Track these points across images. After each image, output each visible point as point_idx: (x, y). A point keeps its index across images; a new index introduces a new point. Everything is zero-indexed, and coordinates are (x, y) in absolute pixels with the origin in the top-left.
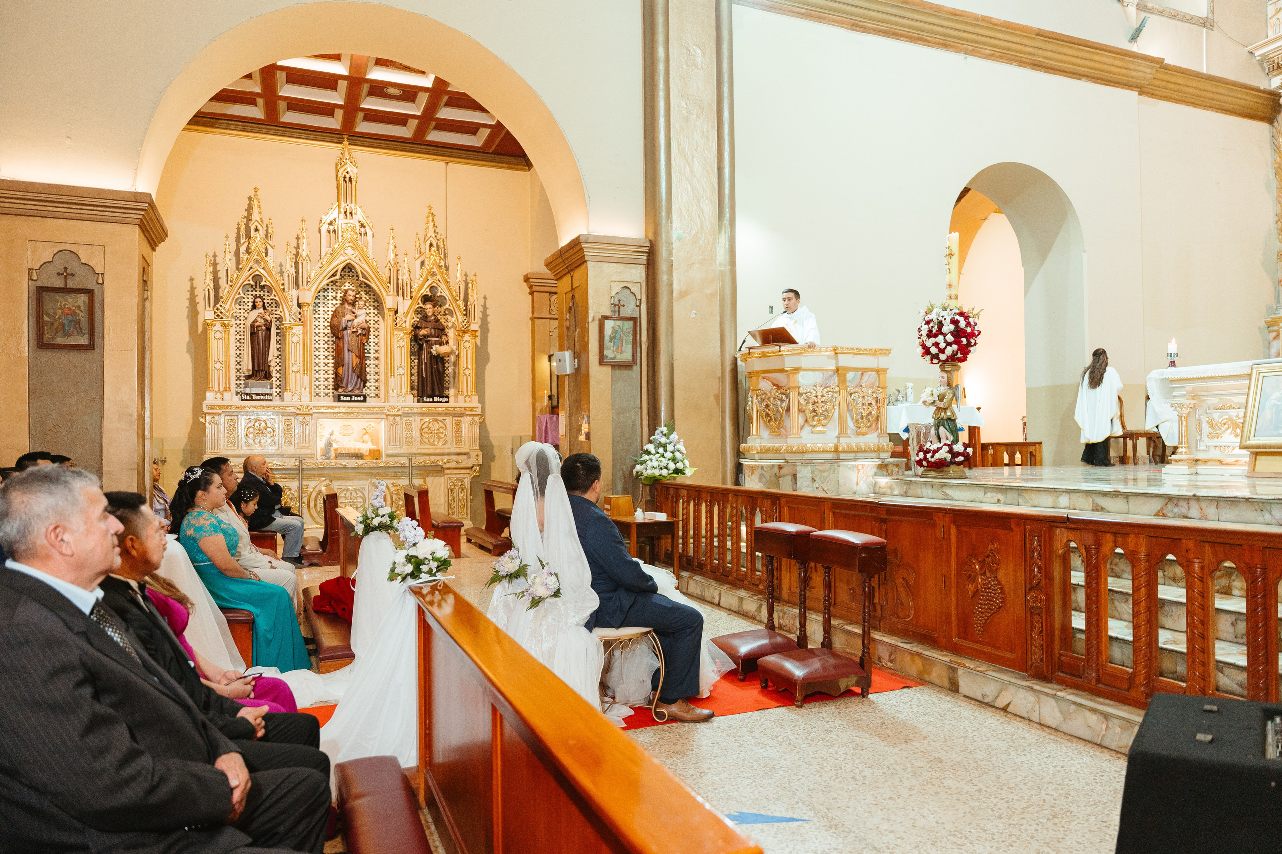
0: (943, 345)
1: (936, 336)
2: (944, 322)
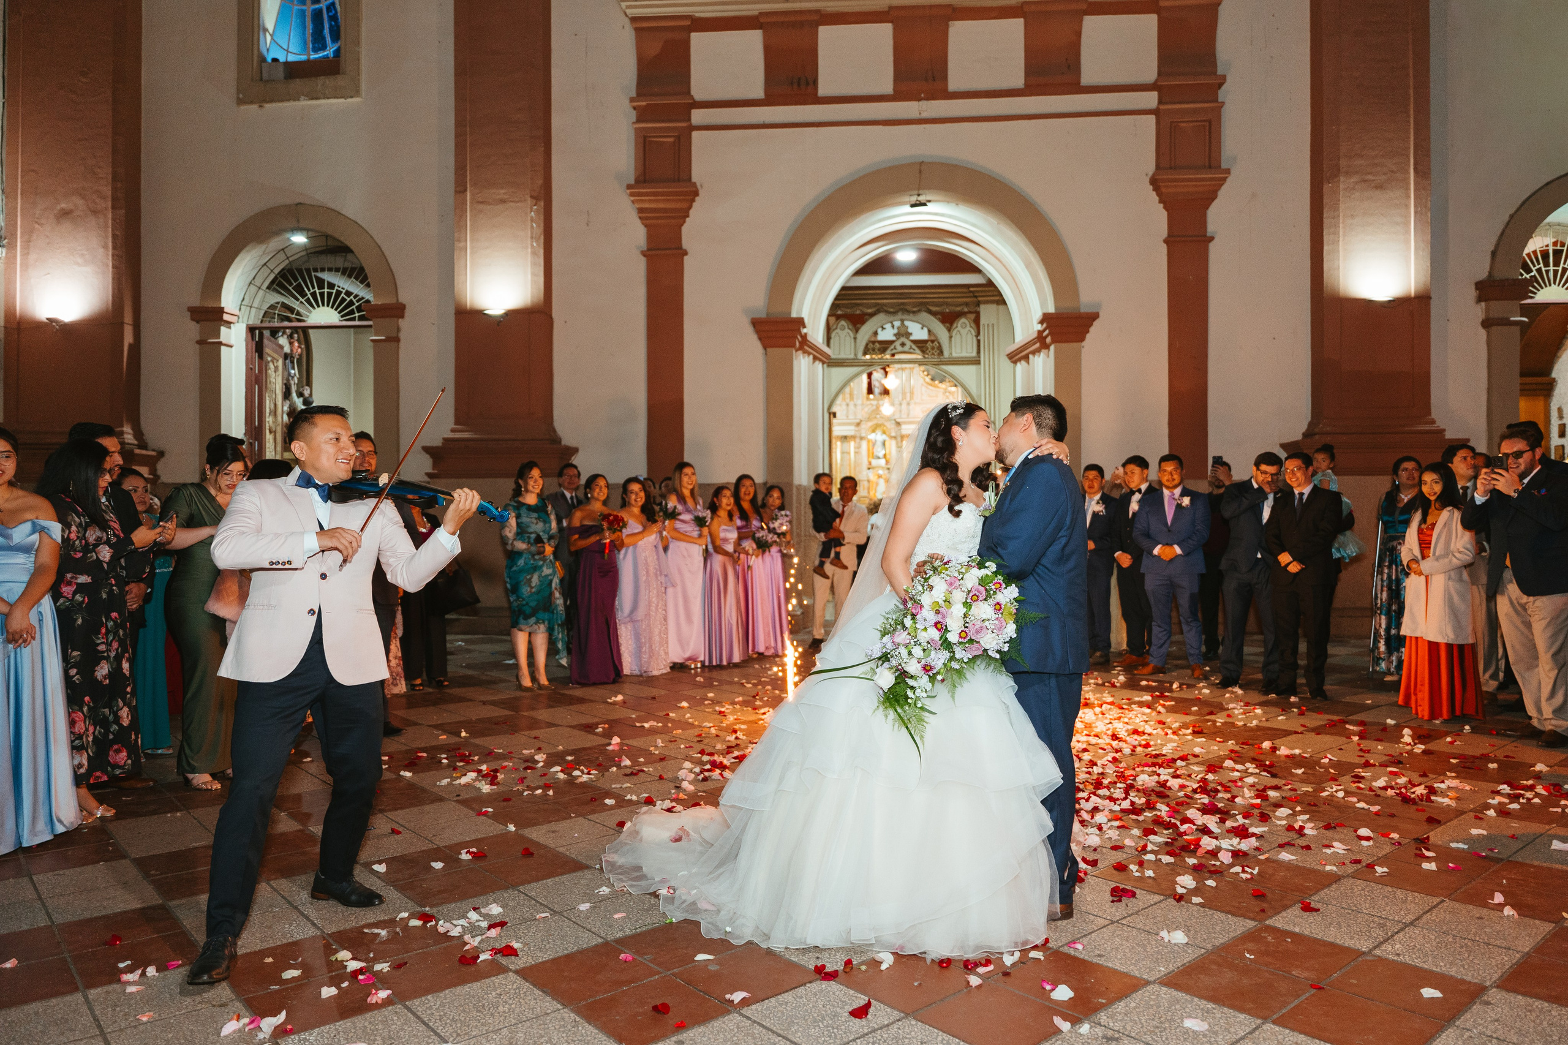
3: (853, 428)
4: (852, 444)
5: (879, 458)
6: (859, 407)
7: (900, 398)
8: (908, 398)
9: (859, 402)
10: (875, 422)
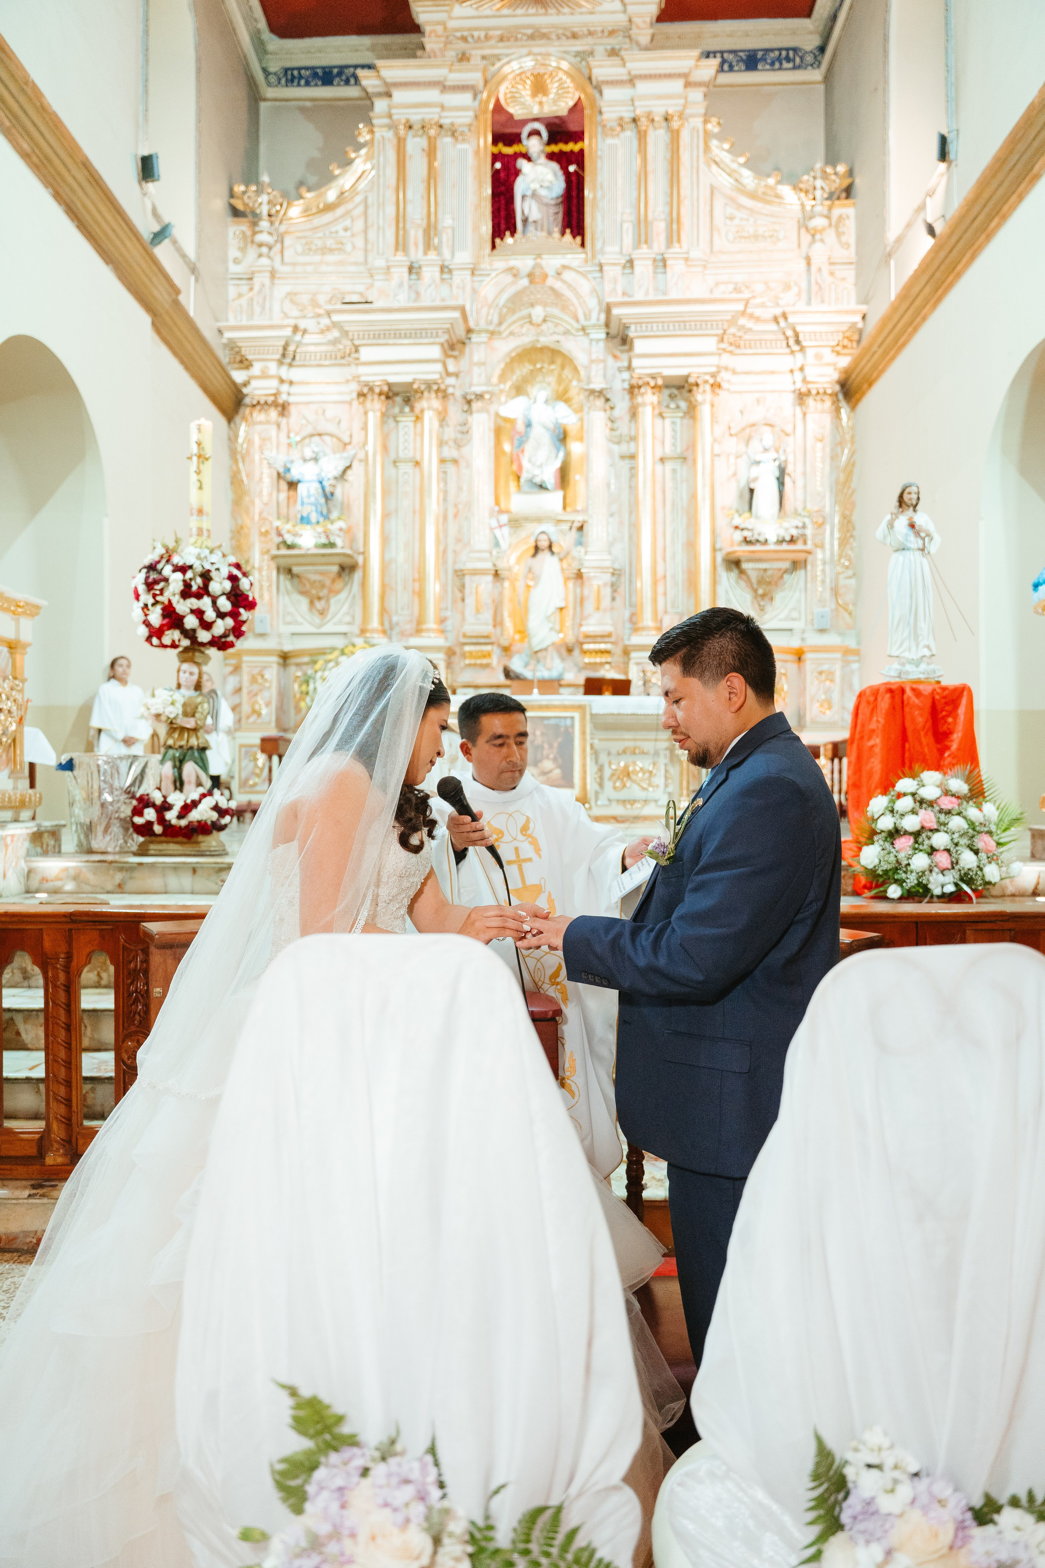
0: (210, 615)
1: (199, 597)
2: (213, 574)
3: (435, 352)
4: (430, 418)
5: (542, 487)
6: (460, 277)
7: (628, 240)
8: (659, 243)
9: (464, 257)
10: (526, 338)
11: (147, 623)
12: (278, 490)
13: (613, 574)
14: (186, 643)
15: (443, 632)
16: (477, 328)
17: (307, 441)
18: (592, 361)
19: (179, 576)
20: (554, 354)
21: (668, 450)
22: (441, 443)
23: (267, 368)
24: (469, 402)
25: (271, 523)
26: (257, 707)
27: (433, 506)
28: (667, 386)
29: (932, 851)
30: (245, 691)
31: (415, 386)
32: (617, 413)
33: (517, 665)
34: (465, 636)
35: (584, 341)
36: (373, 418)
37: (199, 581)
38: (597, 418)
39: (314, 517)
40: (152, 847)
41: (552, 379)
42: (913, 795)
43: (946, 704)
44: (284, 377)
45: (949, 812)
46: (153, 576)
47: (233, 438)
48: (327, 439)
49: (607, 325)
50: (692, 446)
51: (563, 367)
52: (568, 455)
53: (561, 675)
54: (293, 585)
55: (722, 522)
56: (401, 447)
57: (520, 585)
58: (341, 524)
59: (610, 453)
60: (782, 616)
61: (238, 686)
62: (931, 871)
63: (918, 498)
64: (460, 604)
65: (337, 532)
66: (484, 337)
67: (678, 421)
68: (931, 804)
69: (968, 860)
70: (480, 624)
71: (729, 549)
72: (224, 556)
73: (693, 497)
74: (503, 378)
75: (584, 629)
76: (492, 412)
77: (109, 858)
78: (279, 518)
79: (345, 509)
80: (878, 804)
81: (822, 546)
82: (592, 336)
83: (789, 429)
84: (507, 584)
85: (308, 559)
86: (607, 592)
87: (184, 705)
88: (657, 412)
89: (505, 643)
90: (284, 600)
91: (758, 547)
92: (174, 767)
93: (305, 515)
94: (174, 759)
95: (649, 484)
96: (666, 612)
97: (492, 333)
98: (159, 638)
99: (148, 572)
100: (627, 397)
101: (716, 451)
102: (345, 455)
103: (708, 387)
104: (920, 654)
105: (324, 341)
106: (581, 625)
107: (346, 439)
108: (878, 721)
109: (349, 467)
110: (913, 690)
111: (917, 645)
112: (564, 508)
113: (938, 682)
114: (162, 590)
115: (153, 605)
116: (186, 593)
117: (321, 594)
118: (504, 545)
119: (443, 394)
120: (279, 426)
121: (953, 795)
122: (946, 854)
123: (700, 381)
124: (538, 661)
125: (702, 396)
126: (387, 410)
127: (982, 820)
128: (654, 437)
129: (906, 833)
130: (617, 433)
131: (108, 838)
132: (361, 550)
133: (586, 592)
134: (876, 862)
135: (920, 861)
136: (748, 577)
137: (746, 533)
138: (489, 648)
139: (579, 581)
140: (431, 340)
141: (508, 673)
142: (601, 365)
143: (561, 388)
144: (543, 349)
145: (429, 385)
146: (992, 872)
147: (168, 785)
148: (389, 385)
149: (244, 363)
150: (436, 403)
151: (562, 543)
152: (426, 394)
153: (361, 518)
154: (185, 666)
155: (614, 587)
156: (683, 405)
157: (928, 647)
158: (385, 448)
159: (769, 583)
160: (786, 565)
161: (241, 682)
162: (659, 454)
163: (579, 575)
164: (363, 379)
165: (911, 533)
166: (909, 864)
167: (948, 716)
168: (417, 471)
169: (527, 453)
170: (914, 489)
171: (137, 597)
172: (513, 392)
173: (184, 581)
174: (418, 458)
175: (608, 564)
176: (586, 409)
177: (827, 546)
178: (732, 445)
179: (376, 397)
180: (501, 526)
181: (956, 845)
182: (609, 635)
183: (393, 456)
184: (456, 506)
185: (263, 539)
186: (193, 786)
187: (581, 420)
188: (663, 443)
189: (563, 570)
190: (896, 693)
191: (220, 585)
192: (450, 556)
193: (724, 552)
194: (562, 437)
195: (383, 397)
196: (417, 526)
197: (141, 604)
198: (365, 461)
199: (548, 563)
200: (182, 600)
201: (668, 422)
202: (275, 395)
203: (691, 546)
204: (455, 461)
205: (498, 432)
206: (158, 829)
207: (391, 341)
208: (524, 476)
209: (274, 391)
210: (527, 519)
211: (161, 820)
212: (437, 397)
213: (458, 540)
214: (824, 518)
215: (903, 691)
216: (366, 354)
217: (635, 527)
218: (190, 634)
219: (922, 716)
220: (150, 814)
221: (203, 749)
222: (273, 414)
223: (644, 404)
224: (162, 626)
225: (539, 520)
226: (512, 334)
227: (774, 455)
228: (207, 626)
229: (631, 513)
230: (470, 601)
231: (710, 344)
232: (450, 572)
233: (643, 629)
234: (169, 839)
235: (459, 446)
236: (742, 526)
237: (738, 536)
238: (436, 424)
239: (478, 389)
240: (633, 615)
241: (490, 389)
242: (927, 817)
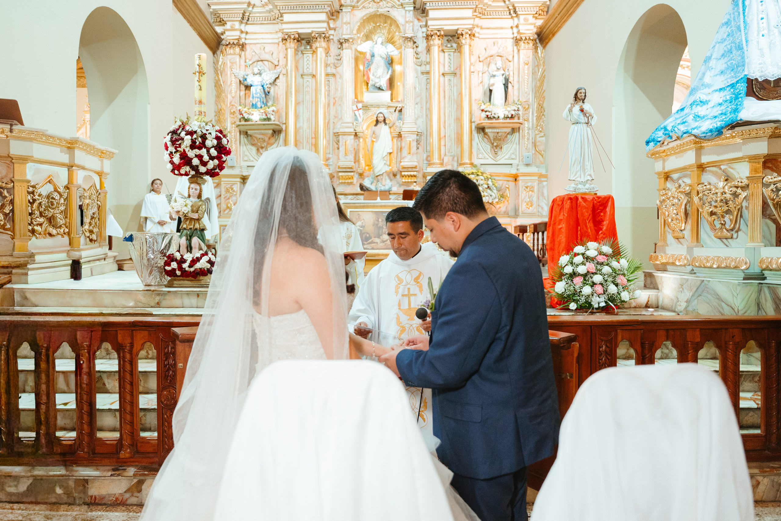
0: (206, 158)
1: (200, 148)
2: (208, 136)
11: (172, 162)
12: (240, 90)
13: (417, 135)
14: (193, 173)
15: (327, 165)
16: (345, 4)
17: (255, 64)
18: (407, 22)
19: (189, 137)
20: (386, 18)
21: (447, 70)
22: (327, 65)
23: (234, 25)
24: (341, 44)
25: (236, 107)
26: (229, 205)
27: (322, 99)
28: (446, 36)
29: (593, 284)
30: (223, 197)
31: (313, 35)
32: (419, 49)
33: (367, 183)
34: (339, 167)
35: (403, 11)
36: (290, 52)
37: (200, 139)
38: (409, 52)
39: (259, 105)
40: (175, 282)
41: (385, 31)
42: (583, 254)
43: (600, 205)
44: (243, 30)
45: (602, 264)
46: (175, 137)
47: (216, 63)
48: (266, 63)
49: (414, 3)
50: (460, 67)
51: (391, 25)
52: (393, 71)
53: (390, 188)
54: (248, 140)
55: (475, 108)
56: (305, 67)
57: (369, 141)
58: (273, 108)
59: (416, 71)
60: (506, 157)
61: (219, 194)
62: (593, 295)
63: (585, 96)
64: (337, 151)
65: (272, 112)
66: (349, 9)
67: (452, 53)
68: (593, 259)
69: (612, 289)
70: (347, 161)
71: (479, 122)
72: (213, 126)
73: (460, 94)
74: (359, 31)
75: (402, 164)
76: (353, 49)
77: (152, 288)
78: (240, 105)
79: (276, 100)
80: (564, 259)
81: (527, 120)
82: (406, 9)
83: (510, 58)
84: (361, 140)
85: (256, 127)
86: (414, 144)
87: (192, 206)
88: (441, 49)
89: (361, 171)
90: (244, 149)
91: (494, 121)
92: (187, 239)
93: (254, 103)
94: (186, 235)
95: (437, 87)
96: (445, 155)
97: (353, 7)
98: (179, 171)
99: (172, 135)
100: (425, 41)
101: (472, 70)
102: (275, 71)
103: (468, 36)
104: (586, 179)
105: (265, 10)
106: (401, 162)
107: (276, 63)
108: (564, 215)
109: (278, 78)
110: (582, 198)
111: (585, 174)
112: (392, 100)
113: (596, 194)
114: (180, 145)
115: (175, 152)
116: (193, 146)
117: (263, 146)
118: (360, 120)
119: (327, 39)
120: (240, 56)
121: (604, 255)
122: (600, 286)
123: (464, 33)
124: (378, 181)
125: (465, 41)
126: (298, 47)
127: (620, 268)
128: (439, 62)
129: (579, 275)
130: (420, 60)
131: (151, 277)
132: (284, 122)
133: (403, 145)
134: (563, 290)
135: (587, 290)
136: (489, 136)
137: (487, 113)
138: (352, 174)
139: (400, 139)
140: (321, 10)
141: (362, 187)
142: (411, 24)
143: (390, 36)
144: (380, 15)
145: (320, 34)
146: (625, 296)
147: (183, 249)
148: (298, 34)
149: (222, 22)
150: (324, 44)
151: (391, 118)
152: (318, 39)
153: (284, 105)
154: (193, 186)
155: (418, 142)
156: (455, 45)
157: (590, 175)
158: (297, 68)
159: (500, 140)
160: (509, 130)
161: (220, 192)
162: (442, 71)
163: (400, 136)
164: (285, 31)
165: (581, 114)
166: (581, 292)
167: (601, 212)
168: (314, 80)
169: (371, 71)
170: (583, 91)
171: (167, 148)
172: (365, 38)
173: (192, 140)
174: (314, 73)
175: (415, 130)
176: (403, 47)
177: (531, 120)
178: (480, 67)
179: (292, 41)
180: (358, 110)
181: (606, 281)
182: (416, 167)
183: (301, 72)
184: (334, 98)
185: (232, 116)
186: (197, 250)
187: (401, 53)
188: (444, 65)
189: (391, 132)
190: (574, 200)
191: (211, 142)
192: (331, 125)
193: (476, 123)
194: (390, 62)
195: (296, 41)
196: (314, 109)
197: (169, 152)
198: (286, 75)
199: (383, 129)
200: (190, 150)
201: (446, 54)
202: (238, 39)
203: (459, 120)
204: (334, 75)
205: (357, 59)
206: (178, 273)
207: (300, 11)
208: (371, 83)
209: (238, 37)
210: (372, 106)
211: (180, 268)
212: (324, 41)
213: (336, 117)
214: (529, 105)
215: (577, 198)
216: (287, 18)
217: (429, 110)
218: (195, 168)
219: (587, 212)
220: (174, 265)
221: (203, 230)
222: (237, 49)
223: (434, 45)
224: (180, 164)
225: (378, 106)
226: (364, 7)
227: (503, 72)
228: (204, 164)
229: (427, 102)
230: (342, 149)
231: (469, 13)
232: (331, 133)
233: (434, 164)
234: (184, 278)
235: (336, 67)
236: (485, 110)
237: (484, 115)
238: (324, 55)
239: (346, 37)
240: (428, 156)
241: (352, 36)
242: (591, 266)
